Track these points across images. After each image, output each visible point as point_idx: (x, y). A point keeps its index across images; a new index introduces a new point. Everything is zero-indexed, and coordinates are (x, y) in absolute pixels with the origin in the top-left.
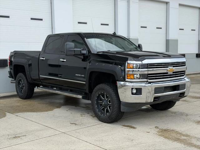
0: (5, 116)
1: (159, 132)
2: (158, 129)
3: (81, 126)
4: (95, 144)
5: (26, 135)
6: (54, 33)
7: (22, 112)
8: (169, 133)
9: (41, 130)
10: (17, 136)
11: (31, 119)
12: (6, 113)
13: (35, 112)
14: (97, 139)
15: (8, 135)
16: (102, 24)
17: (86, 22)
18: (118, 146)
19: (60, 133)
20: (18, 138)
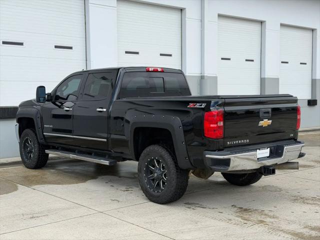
0: (16, 189)
1: (237, 212)
2: (236, 209)
3: (126, 203)
4: (144, 227)
5: (47, 215)
6: (88, 69)
7: (41, 184)
8: (250, 213)
9: (68, 209)
10: (34, 215)
11: (54, 194)
12: (18, 185)
13: (60, 184)
14: (148, 221)
15: (23, 215)
16: (161, 55)
17: (137, 51)
18: (176, 229)
19: (95, 212)
20: (37, 218)
